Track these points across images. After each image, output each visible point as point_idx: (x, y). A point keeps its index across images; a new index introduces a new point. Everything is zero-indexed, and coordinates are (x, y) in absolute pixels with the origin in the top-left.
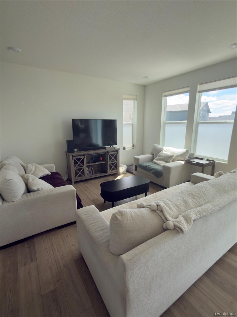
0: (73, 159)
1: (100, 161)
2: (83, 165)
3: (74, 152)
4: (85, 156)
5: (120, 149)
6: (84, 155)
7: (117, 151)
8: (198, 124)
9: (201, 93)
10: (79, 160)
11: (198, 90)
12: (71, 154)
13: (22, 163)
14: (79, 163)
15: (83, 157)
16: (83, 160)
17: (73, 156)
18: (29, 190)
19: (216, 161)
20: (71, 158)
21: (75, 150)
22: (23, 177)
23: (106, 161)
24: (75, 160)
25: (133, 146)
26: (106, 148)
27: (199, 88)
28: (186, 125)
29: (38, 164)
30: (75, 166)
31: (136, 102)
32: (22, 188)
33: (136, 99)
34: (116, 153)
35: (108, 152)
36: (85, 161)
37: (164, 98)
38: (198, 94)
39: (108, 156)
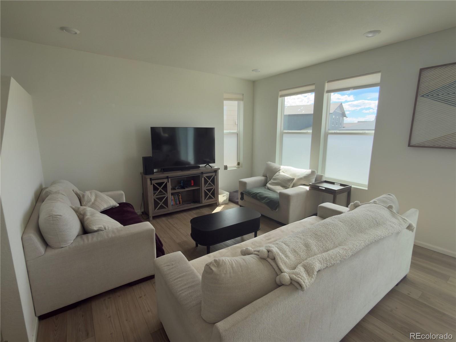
0: (151, 184)
1: (191, 186)
2: (166, 191)
3: (153, 173)
4: (170, 180)
5: (219, 169)
6: (167, 178)
7: (216, 171)
8: (326, 135)
9: (329, 94)
10: (160, 184)
11: (326, 89)
12: (148, 177)
13: (76, 189)
14: (160, 189)
15: (165, 181)
16: (166, 185)
17: (151, 180)
18: (85, 231)
19: (352, 186)
20: (149, 181)
21: (155, 170)
22: (76, 211)
23: (200, 187)
24: (154, 185)
25: (239, 164)
26: (199, 167)
27: (328, 86)
28: (311, 136)
29: (99, 191)
30: (154, 193)
31: (242, 103)
32: (75, 227)
33: (242, 100)
34: (214, 174)
35: (202, 173)
36: (169, 186)
37: (281, 98)
38: (326, 95)
39: (203, 179)
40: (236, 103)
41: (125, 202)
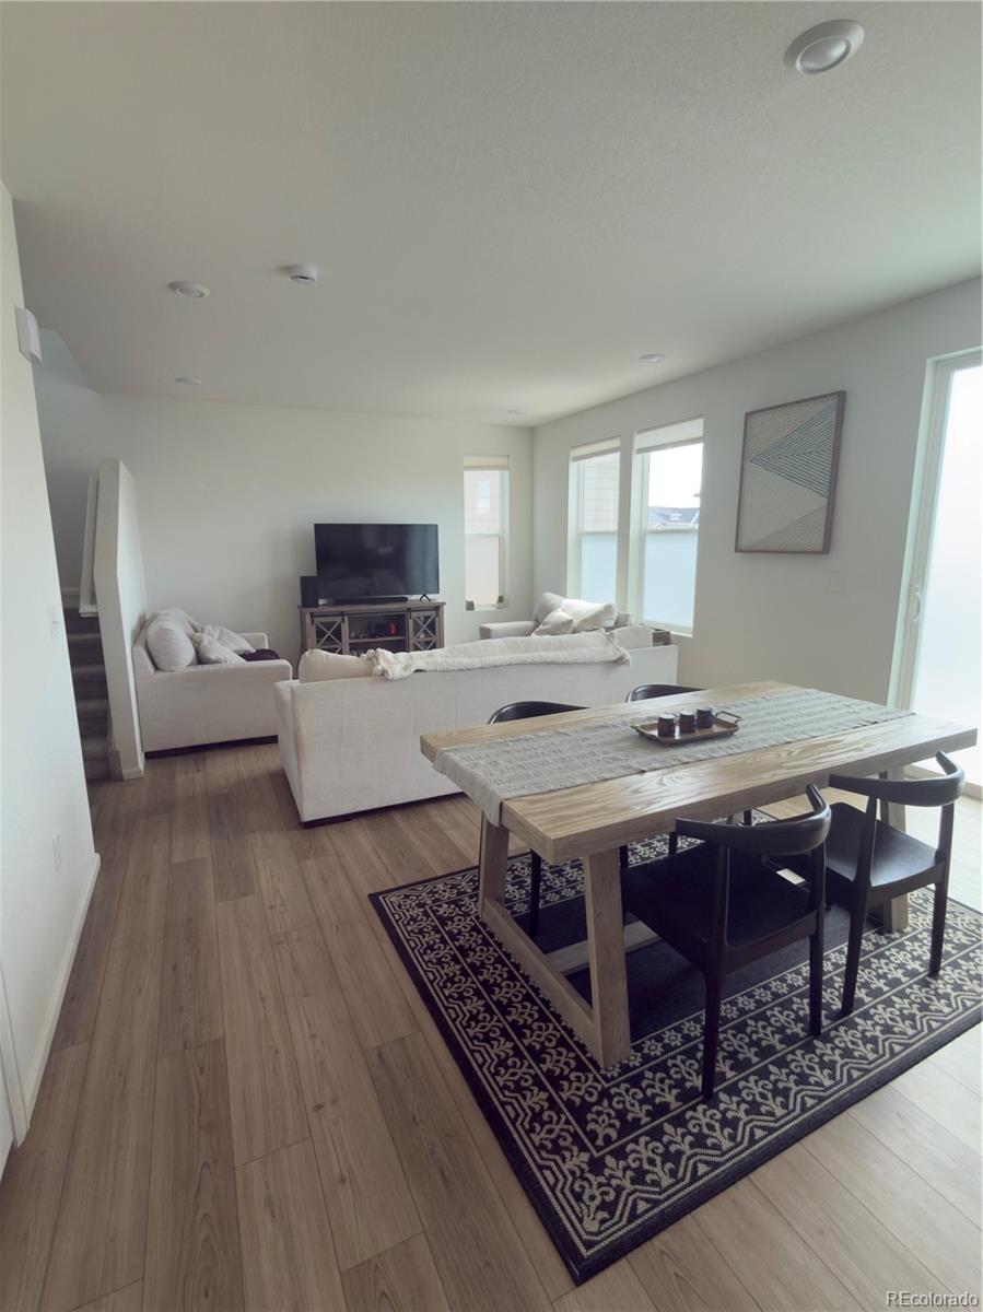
0: (313, 623)
1: (392, 635)
2: (340, 640)
3: (317, 605)
4: (346, 618)
5: (444, 604)
6: (342, 614)
7: (438, 608)
9: (646, 455)
10: (329, 626)
11: (636, 447)
12: (308, 611)
14: (329, 634)
15: (339, 619)
16: (339, 627)
17: (312, 616)
18: (200, 659)
19: (672, 633)
20: (308, 619)
21: (321, 602)
23: (404, 635)
24: (317, 627)
25: (501, 599)
26: (406, 599)
27: (640, 441)
28: (616, 537)
30: (318, 642)
31: (507, 473)
32: (188, 654)
33: (508, 469)
34: (433, 613)
35: (409, 610)
36: (345, 629)
38: (637, 459)
39: (411, 622)
40: (497, 473)
41: (267, 648)
